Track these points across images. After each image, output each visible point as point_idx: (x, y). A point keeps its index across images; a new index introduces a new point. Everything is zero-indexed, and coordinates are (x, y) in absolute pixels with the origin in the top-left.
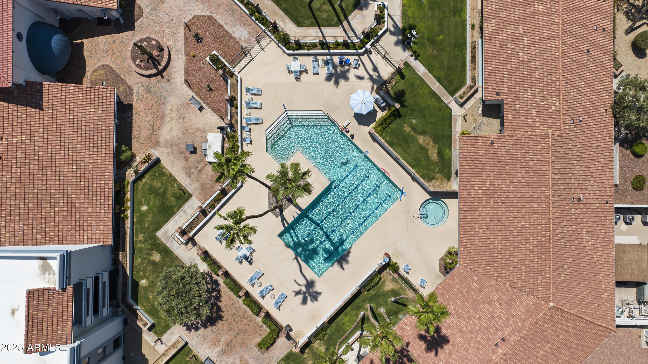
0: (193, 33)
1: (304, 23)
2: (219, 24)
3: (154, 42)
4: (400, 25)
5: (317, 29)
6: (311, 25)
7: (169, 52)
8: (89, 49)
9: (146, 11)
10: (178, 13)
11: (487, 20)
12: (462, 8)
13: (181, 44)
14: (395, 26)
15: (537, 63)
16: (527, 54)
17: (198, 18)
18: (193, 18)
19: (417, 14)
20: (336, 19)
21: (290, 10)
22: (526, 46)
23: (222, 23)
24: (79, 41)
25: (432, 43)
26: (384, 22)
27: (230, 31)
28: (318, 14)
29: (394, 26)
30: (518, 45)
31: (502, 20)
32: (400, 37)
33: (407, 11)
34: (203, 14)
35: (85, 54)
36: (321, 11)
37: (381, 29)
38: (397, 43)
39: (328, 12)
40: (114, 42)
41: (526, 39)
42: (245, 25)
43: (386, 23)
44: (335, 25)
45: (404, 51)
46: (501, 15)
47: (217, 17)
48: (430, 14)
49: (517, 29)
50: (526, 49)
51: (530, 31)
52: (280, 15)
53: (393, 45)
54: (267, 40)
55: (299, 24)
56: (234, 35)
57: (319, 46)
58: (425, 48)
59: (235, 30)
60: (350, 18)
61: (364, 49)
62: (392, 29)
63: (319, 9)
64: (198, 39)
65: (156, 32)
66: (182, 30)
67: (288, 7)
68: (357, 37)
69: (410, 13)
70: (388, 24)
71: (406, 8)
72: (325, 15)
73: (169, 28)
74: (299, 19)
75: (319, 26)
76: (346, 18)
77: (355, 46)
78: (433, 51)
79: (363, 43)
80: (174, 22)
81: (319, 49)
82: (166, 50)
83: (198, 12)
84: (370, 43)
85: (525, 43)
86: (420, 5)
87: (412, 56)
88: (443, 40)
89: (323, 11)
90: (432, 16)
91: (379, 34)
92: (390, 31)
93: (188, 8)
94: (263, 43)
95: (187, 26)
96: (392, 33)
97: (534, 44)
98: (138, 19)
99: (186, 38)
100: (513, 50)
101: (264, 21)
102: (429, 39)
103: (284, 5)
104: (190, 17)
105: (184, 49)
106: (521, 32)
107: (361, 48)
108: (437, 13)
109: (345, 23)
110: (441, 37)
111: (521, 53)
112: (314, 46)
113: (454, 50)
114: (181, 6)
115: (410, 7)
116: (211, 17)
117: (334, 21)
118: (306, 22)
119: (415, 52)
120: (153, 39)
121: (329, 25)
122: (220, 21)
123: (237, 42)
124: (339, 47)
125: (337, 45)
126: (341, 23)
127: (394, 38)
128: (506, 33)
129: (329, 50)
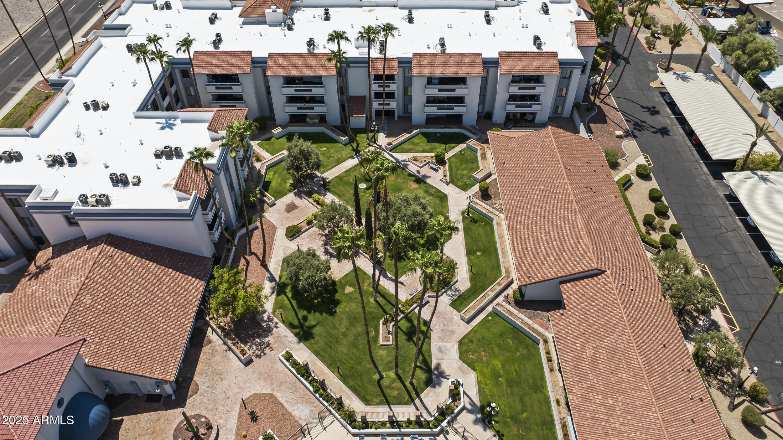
0: (249, 410)
1: (372, 401)
2: (279, 401)
3: (203, 420)
4: (478, 403)
5: (386, 408)
6: (380, 403)
7: (218, 431)
8: (128, 427)
9: (202, 387)
10: (236, 390)
12: (542, 385)
13: (233, 423)
14: (472, 403)
15: (638, 434)
17: (257, 396)
18: (252, 396)
19: (495, 391)
20: (407, 397)
21: (357, 387)
22: (621, 415)
23: (282, 401)
24: (120, 418)
25: (516, 422)
26: (460, 399)
27: (290, 409)
28: (387, 391)
29: (470, 404)
30: (611, 416)
31: (587, 391)
32: (479, 416)
33: (483, 388)
34: (264, 391)
35: (122, 432)
36: (391, 389)
37: (457, 406)
38: (476, 422)
39: (398, 389)
40: (159, 419)
41: (618, 409)
42: (308, 403)
43: (462, 399)
44: (406, 404)
45: (485, 430)
47: (278, 395)
48: (509, 391)
50: (621, 419)
51: (620, 400)
52: (346, 392)
53: (472, 424)
54: (330, 418)
55: (367, 402)
56: (293, 414)
57: (388, 425)
58: (509, 426)
59: (295, 408)
60: (422, 396)
61: (439, 428)
62: (469, 407)
63: (389, 387)
64: (254, 417)
65: (208, 410)
66: (237, 408)
67: (356, 385)
68: (431, 415)
69: (487, 391)
70: (464, 402)
71: (482, 385)
72: (395, 393)
73: (223, 405)
74: (367, 397)
75: (389, 404)
76: (418, 395)
77: (429, 424)
78: (517, 429)
79: (438, 421)
80: (230, 400)
81: (389, 428)
82: (215, 428)
83: (258, 389)
84: (446, 421)
85: (619, 412)
86: (497, 382)
87: (495, 436)
88: (528, 419)
89: (394, 388)
90: (512, 393)
91: (456, 411)
92: (467, 409)
93: (248, 385)
94: (326, 422)
95: (244, 404)
96: (470, 411)
98: (191, 396)
99: (240, 417)
101: (328, 398)
102: (512, 417)
103: (351, 383)
104: (249, 395)
105: (235, 429)
107: (436, 427)
108: (516, 390)
109: (417, 401)
110: (525, 415)
111: (617, 424)
112: (383, 424)
113: (542, 429)
114: (241, 383)
115: (486, 385)
116: (272, 395)
117: (405, 398)
118: (374, 400)
119: (498, 432)
120: (203, 417)
121: (400, 403)
122: (280, 399)
123: (296, 421)
124: (411, 426)
125: (409, 423)
126: (413, 401)
127: (472, 417)
128: (595, 403)
129: (399, 429)
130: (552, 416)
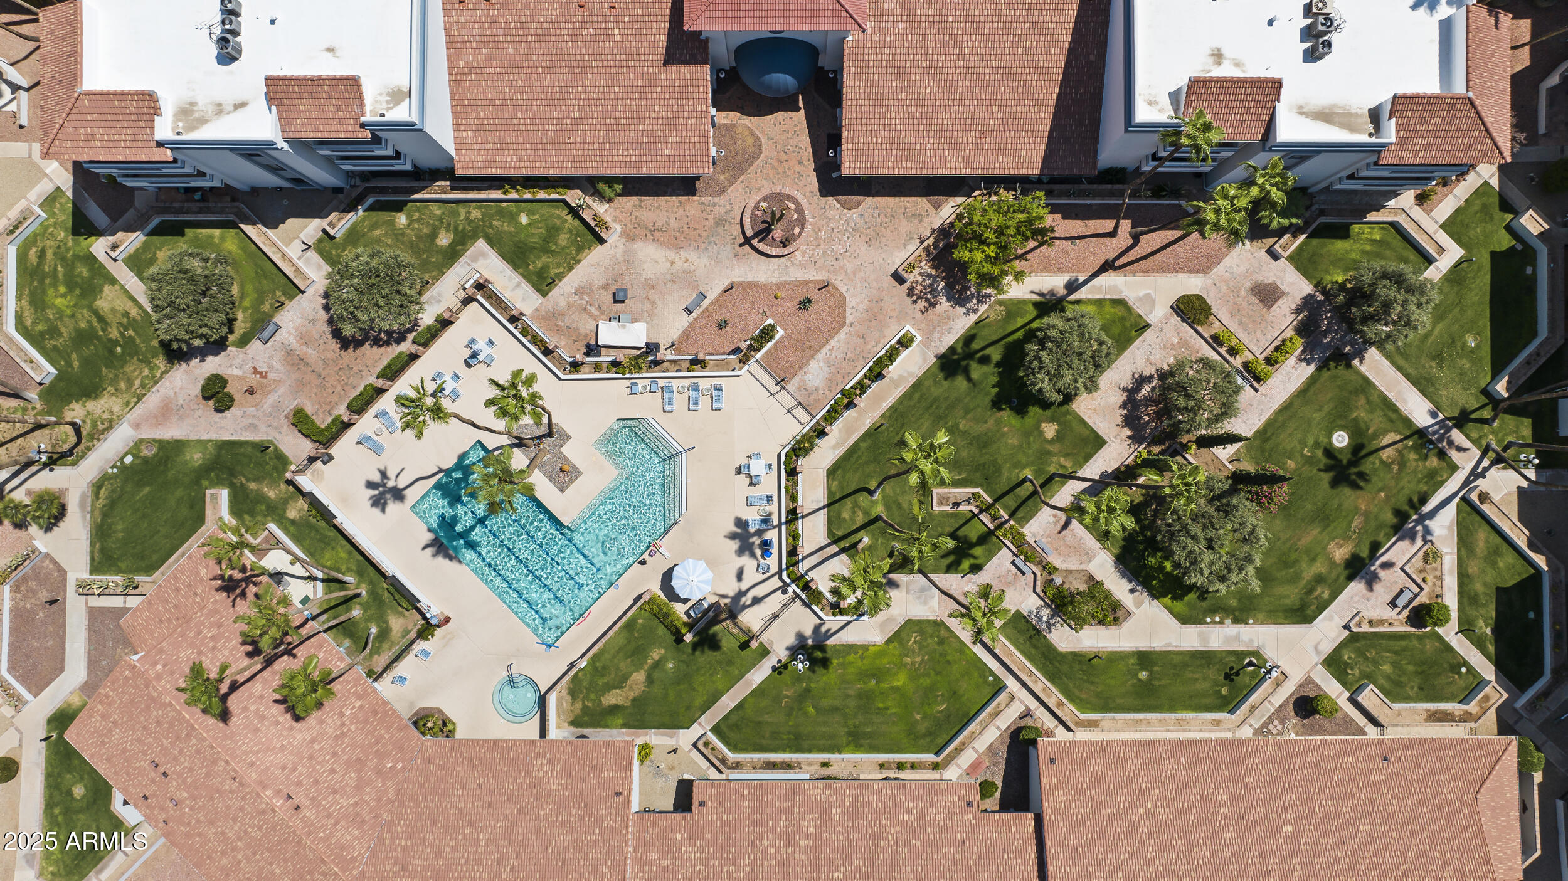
0: (814, 295)
1: (833, 480)
2: (832, 337)
4: (830, 642)
5: (824, 502)
6: (830, 492)
7: (779, 257)
8: (788, 121)
9: (853, 215)
10: (850, 267)
11: (827, 787)
13: (796, 274)
14: (829, 635)
15: (748, 869)
16: (765, 852)
17: (842, 302)
18: (841, 294)
19: (851, 670)
20: (840, 533)
21: (856, 456)
22: (778, 851)
23: (832, 343)
24: (801, 104)
25: (800, 696)
26: (834, 615)
27: (820, 356)
28: (849, 502)
29: (829, 630)
30: (780, 838)
31: (825, 813)
32: (810, 642)
33: (856, 653)
34: (848, 311)
35: (780, 115)
36: (853, 508)
37: (822, 610)
38: (800, 636)
39: (852, 519)
40: (801, 163)
41: (789, 851)
42: (830, 381)
43: (834, 618)
44: (830, 533)
45: (787, 649)
46: (834, 811)
47: (842, 335)
48: (851, 692)
49: (808, 836)
50: (773, 850)
51: (803, 857)
52: (849, 438)
53: (797, 630)
54: (804, 417)
55: (831, 473)
56: (813, 363)
57: (792, 505)
58: (793, 684)
59: (821, 364)
60: (844, 557)
61: (788, 581)
62: (823, 629)
63: (856, 505)
64: (806, 303)
65: (817, 233)
66: (821, 276)
67: (860, 453)
68: (808, 571)
69: (851, 658)
70: (832, 622)
71: (861, 652)
72: (846, 515)
73: (825, 253)
74: (839, 472)
75: (828, 505)
76: (843, 550)
77: (793, 565)
78: (787, 697)
79: (798, 579)
80: (835, 262)
81: (787, 506)
82: (784, 251)
83: (851, 302)
84: (798, 591)
85: (783, 850)
86: (867, 676)
87: (779, 661)
88: (806, 714)
89: (854, 513)
90: (848, 696)
91: (814, 607)
92: (821, 625)
93: (859, 285)
94: (800, 413)
95: (825, 286)
96: (817, 629)
97: (780, 864)
98: (838, 202)
99: (807, 283)
100: (773, 830)
101: (834, 414)
102: (808, 690)
103: (863, 445)
104: (843, 289)
105: (788, 279)
106: (802, 843)
107: (789, 576)
108: (852, 703)
109: (834, 549)
110: (811, 710)
111: (767, 843)
112: (793, 498)
113: (789, 733)
114: (862, 274)
115: (862, 658)
116: (843, 324)
117: (838, 529)
118: (836, 483)
119: (785, 666)
120: (802, 229)
121: (830, 522)
122: (836, 339)
123: (800, 368)
124: (791, 539)
125: (794, 536)
126: (834, 542)
127: (808, 632)
128: (803, 819)
129: (787, 523)
130: (810, 751)
